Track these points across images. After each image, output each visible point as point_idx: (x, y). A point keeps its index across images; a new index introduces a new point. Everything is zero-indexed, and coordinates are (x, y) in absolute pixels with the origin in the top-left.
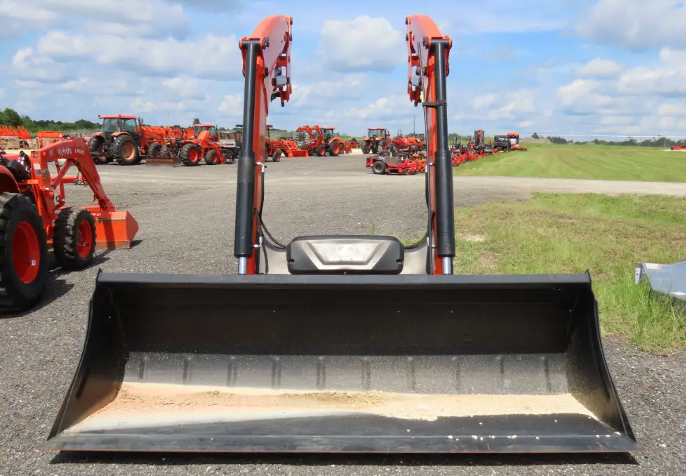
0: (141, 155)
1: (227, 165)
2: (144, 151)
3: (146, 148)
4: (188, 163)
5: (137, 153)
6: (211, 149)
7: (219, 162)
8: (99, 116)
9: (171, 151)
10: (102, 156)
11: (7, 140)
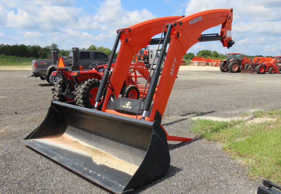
0: (240, 69)
1: (280, 74)
2: (242, 67)
3: (244, 66)
4: (259, 73)
5: (239, 68)
6: (272, 67)
7: (276, 73)
8: (226, 53)
9: (252, 67)
10: (225, 69)
11: (202, 63)
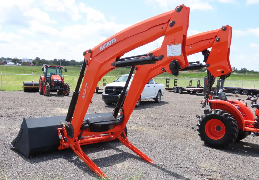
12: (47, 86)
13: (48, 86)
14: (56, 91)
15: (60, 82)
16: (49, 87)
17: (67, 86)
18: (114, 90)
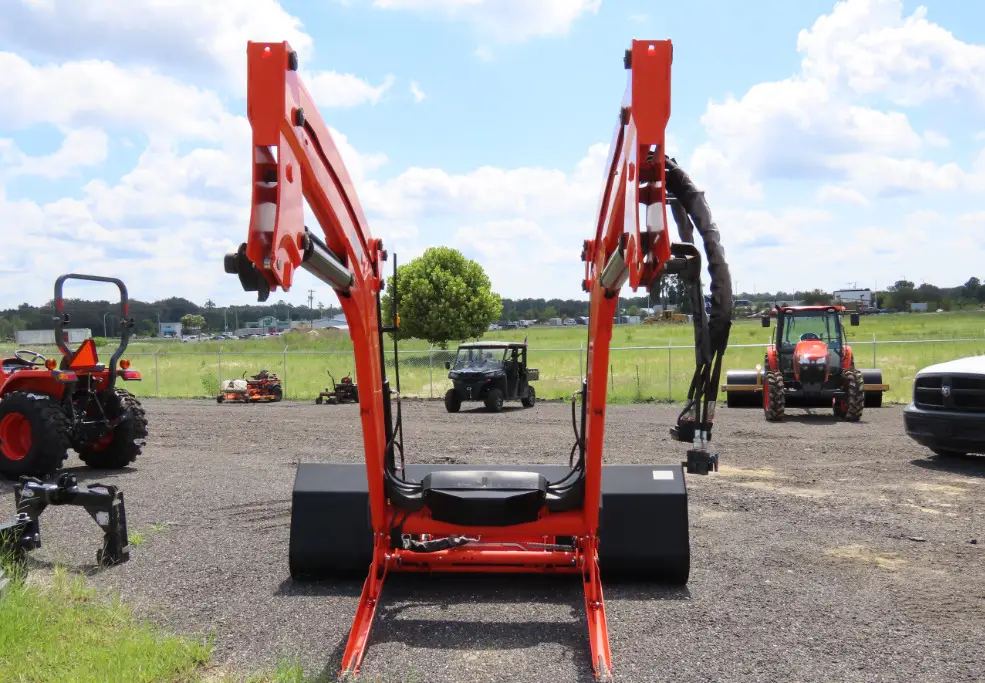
12: (771, 383)
13: (775, 384)
14: (828, 404)
15: (820, 365)
16: (779, 388)
17: (850, 380)
18: (945, 390)
